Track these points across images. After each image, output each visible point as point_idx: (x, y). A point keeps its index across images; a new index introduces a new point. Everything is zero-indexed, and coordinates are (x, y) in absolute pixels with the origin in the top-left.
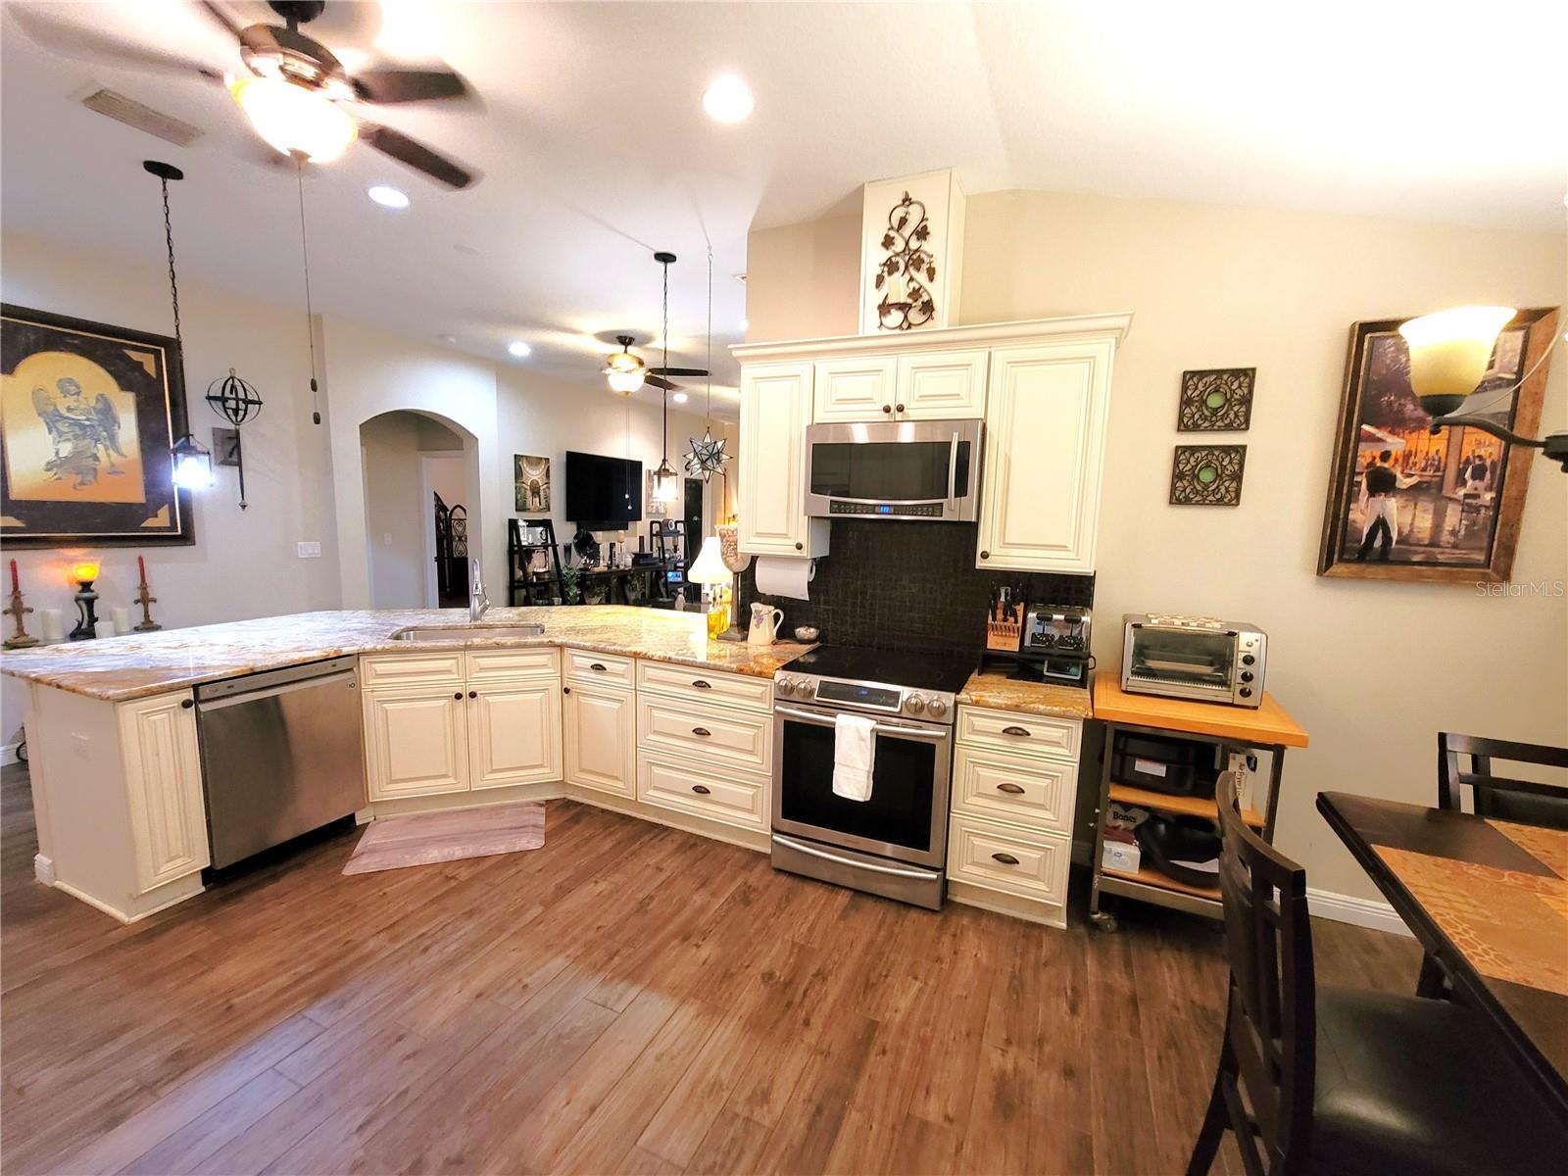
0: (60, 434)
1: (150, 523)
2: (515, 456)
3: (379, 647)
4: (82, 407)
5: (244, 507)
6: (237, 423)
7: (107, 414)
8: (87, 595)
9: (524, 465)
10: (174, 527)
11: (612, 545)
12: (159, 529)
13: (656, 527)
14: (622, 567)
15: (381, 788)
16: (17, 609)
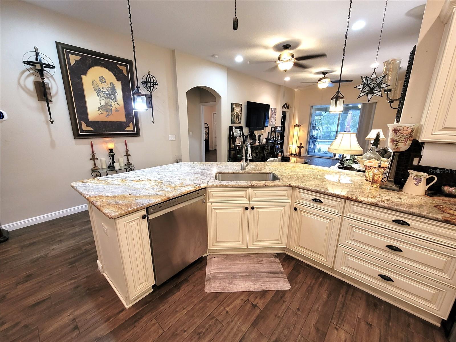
0: (101, 97)
1: (127, 129)
2: (232, 103)
3: (215, 185)
4: (106, 87)
5: (153, 123)
6: (151, 92)
7: (113, 88)
8: (112, 154)
9: (234, 107)
10: (134, 130)
11: (260, 136)
12: (130, 131)
13: (273, 129)
14: (263, 143)
15: (213, 245)
16: (94, 158)
